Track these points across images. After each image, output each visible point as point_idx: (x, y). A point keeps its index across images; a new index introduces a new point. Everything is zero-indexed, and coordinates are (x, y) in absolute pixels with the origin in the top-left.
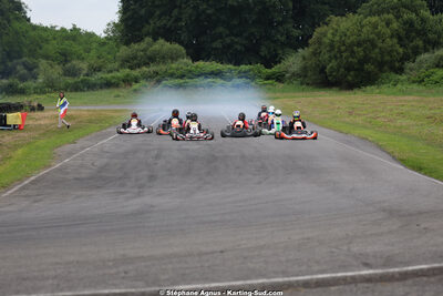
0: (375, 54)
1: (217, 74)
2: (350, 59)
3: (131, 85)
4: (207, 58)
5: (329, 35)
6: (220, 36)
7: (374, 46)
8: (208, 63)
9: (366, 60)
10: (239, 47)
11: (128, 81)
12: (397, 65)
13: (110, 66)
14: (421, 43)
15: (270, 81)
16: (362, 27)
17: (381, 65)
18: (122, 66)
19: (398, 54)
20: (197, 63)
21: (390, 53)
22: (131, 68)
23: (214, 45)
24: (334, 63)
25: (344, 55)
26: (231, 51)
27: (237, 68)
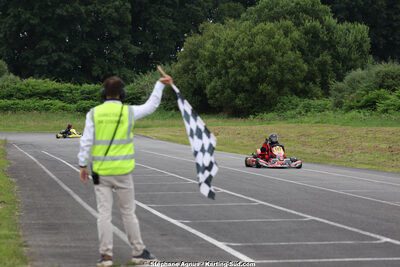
0: (272, 70)
1: (56, 94)
2: (239, 78)
5: (208, 45)
6: (45, 51)
7: (271, 61)
8: (40, 80)
9: (260, 78)
12: (301, 86)
14: (328, 58)
16: (254, 35)
17: (280, 85)
19: (302, 71)
21: (291, 70)
23: (38, 62)
24: (216, 83)
25: (232, 71)
26: (58, 70)
27: (78, 87)
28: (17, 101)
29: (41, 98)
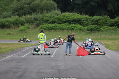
1: (78, 21)
3: (19, 27)
4: (71, 11)
8: (71, 14)
10: (93, 4)
11: (16, 24)
13: (5, 14)
15: (113, 27)
18: (13, 14)
20: (64, 14)
22: (19, 15)
23: (76, 2)
26: (88, 6)
27: (91, 17)
28: (57, 25)
29: (70, 23)
